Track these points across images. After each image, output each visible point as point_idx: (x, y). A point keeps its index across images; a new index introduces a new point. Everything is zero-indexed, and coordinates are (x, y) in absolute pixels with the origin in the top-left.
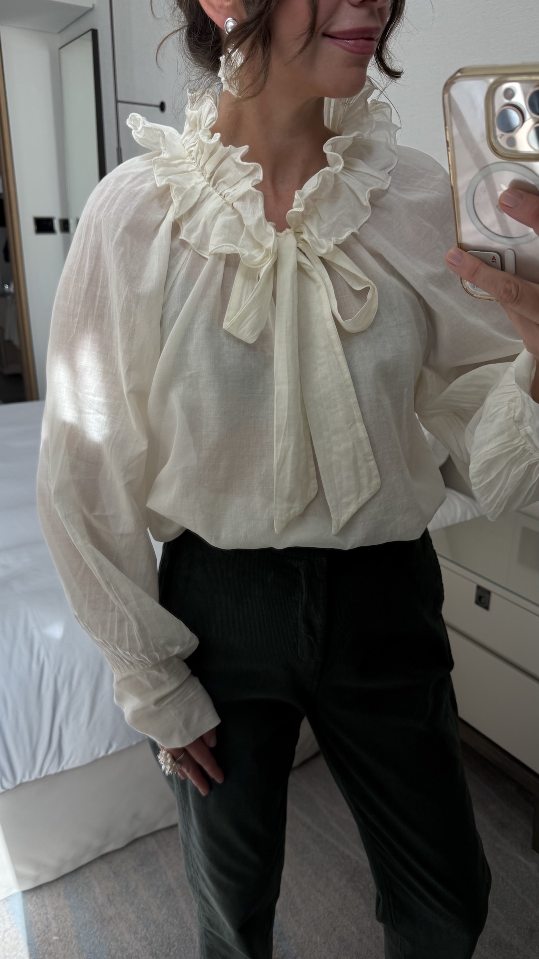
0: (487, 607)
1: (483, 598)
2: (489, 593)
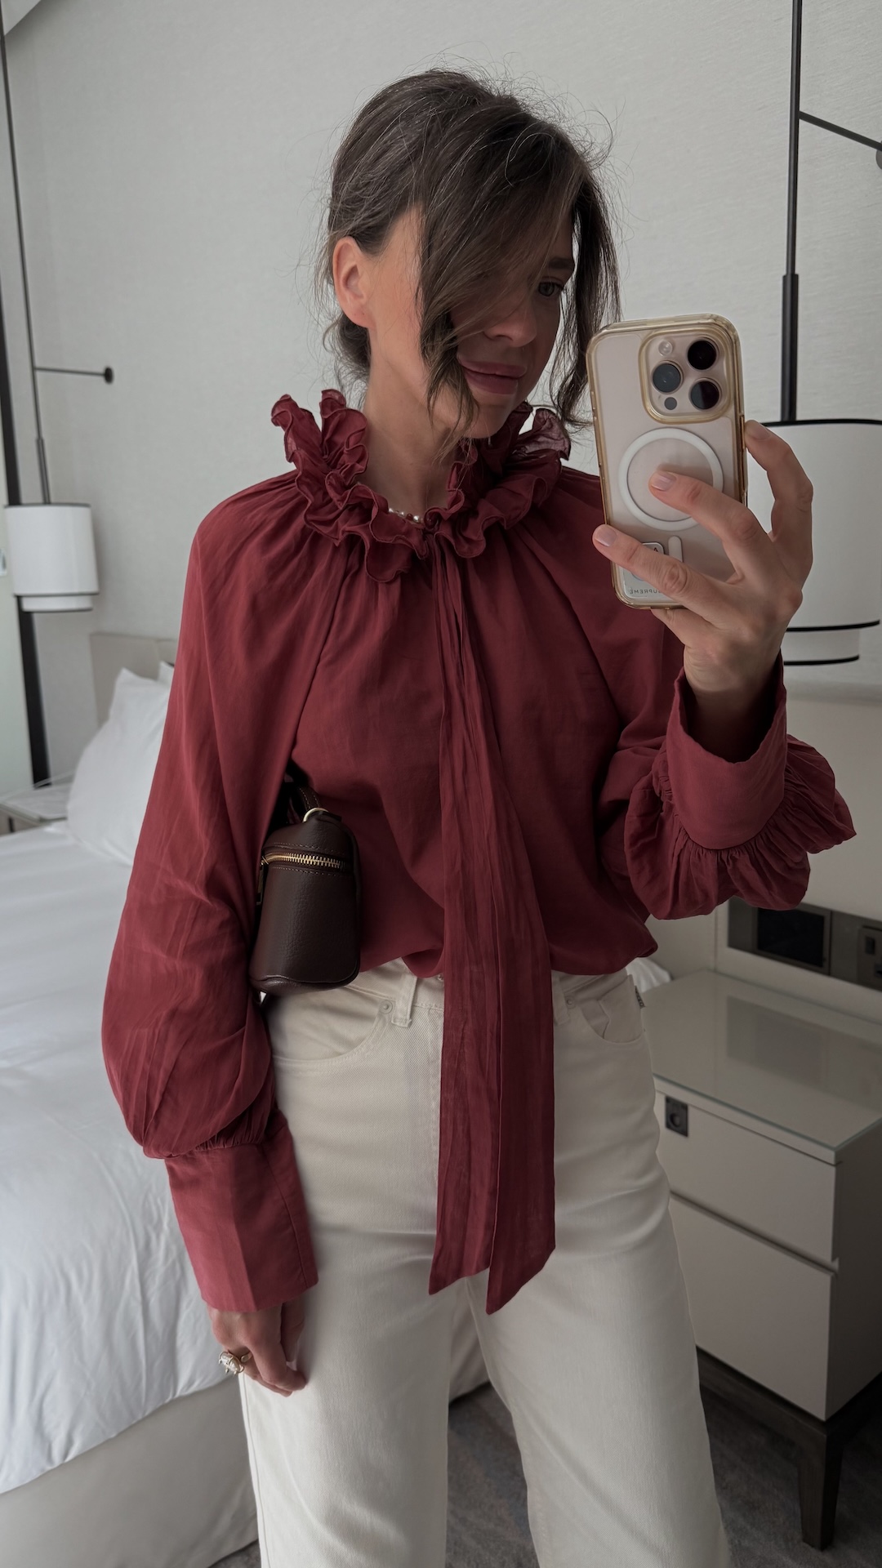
0: (684, 1132)
1: (677, 1117)
2: (685, 1107)
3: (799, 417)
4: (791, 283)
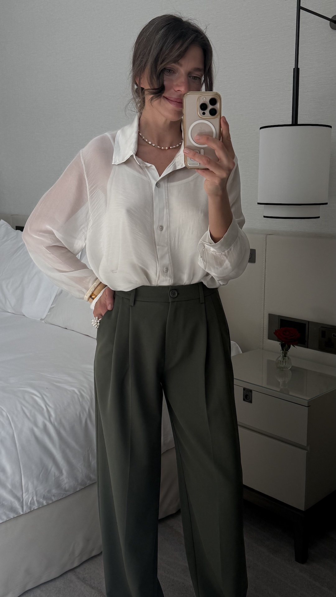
0: (251, 402)
1: (248, 396)
2: (251, 391)
3: (298, 123)
4: (297, 71)
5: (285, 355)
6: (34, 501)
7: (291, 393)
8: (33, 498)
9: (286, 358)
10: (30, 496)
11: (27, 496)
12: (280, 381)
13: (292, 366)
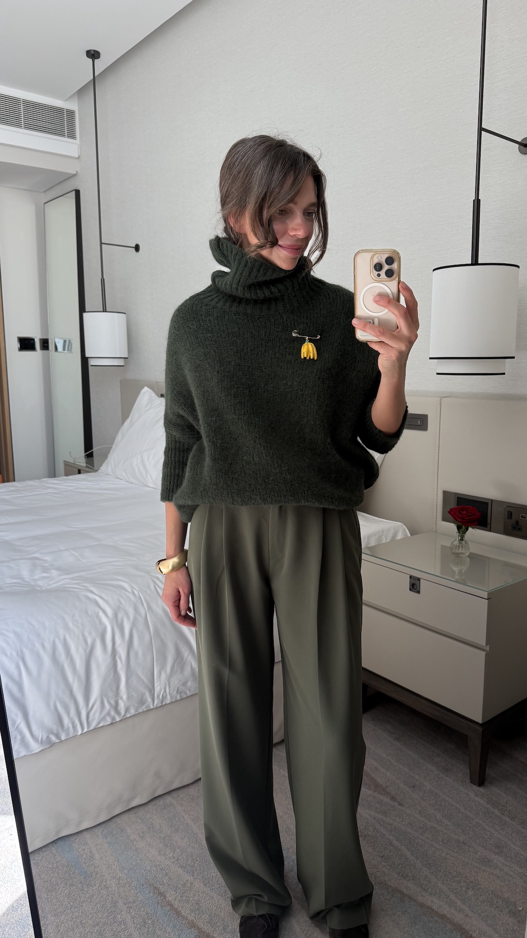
0: (419, 592)
1: (415, 585)
2: (419, 579)
3: (479, 263)
4: (477, 203)
5: (462, 539)
6: (167, 695)
7: (468, 584)
8: (165, 690)
9: (463, 542)
10: (162, 688)
11: (159, 688)
12: (456, 569)
13: (470, 553)
